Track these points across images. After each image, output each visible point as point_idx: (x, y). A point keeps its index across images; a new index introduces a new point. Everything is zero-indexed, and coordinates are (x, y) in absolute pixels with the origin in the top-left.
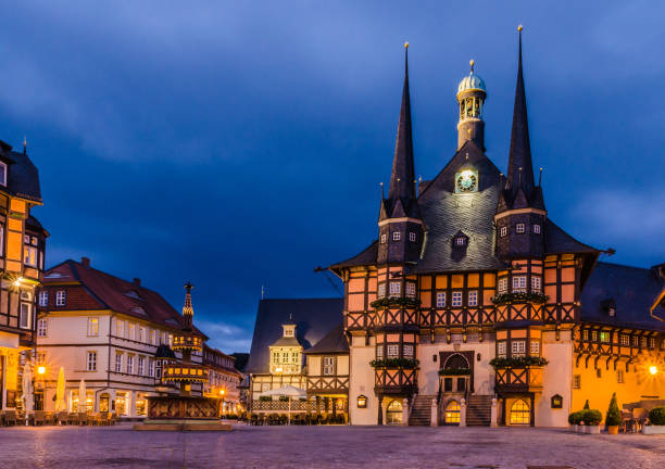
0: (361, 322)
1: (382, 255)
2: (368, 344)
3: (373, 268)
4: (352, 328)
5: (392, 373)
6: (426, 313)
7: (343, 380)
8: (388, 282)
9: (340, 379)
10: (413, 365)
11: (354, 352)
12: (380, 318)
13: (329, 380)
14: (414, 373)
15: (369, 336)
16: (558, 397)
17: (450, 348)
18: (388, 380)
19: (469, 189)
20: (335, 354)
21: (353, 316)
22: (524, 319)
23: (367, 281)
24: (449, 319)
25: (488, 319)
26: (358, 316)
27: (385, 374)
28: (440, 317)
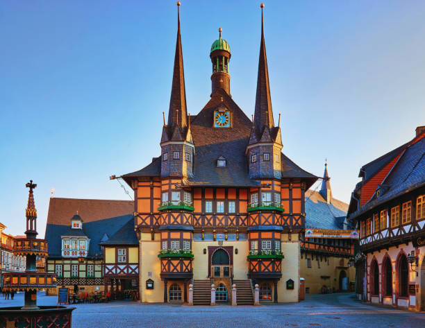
0: (148, 221)
1: (165, 167)
2: (153, 239)
3: (157, 180)
4: (141, 226)
5: (175, 262)
6: (198, 217)
7: (133, 267)
8: (170, 191)
9: (131, 266)
10: (190, 258)
11: (143, 245)
12: (164, 219)
13: (122, 267)
14: (191, 263)
15: (154, 232)
16: (290, 281)
17: (216, 244)
18: (172, 268)
20: (127, 246)
21: (141, 216)
22: (270, 225)
23: (152, 189)
24: (215, 222)
25: (243, 223)
26: (146, 216)
27: (169, 263)
28: (209, 220)
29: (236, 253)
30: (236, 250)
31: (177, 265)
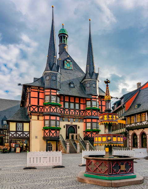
0: (36, 110)
2: (38, 119)
4: (32, 112)
5: (53, 132)
6: (62, 110)
8: (51, 95)
9: (25, 133)
10: (59, 129)
12: (47, 109)
13: (20, 133)
14: (59, 132)
15: (38, 116)
17: (69, 123)
20: (23, 122)
21: (33, 107)
22: (96, 116)
23: (38, 93)
24: (69, 113)
25: (82, 114)
26: (35, 107)
28: (67, 112)
29: (79, 128)
30: (79, 127)
31: (54, 133)
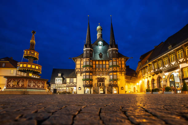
0: (79, 70)
1: (85, 55)
2: (81, 75)
3: (82, 59)
4: (77, 72)
5: (87, 82)
6: (94, 69)
7: (75, 84)
8: (86, 61)
10: (92, 80)
11: (78, 77)
12: (84, 70)
13: (71, 84)
14: (92, 82)
15: (81, 74)
16: (122, 87)
17: (99, 77)
18: (86, 83)
19: (101, 46)
20: (73, 78)
21: (77, 69)
23: (81, 62)
24: (99, 70)
25: (108, 71)
27: (86, 82)
28: (97, 70)
29: (106, 79)
